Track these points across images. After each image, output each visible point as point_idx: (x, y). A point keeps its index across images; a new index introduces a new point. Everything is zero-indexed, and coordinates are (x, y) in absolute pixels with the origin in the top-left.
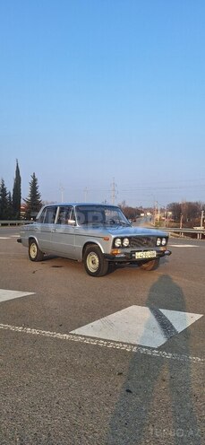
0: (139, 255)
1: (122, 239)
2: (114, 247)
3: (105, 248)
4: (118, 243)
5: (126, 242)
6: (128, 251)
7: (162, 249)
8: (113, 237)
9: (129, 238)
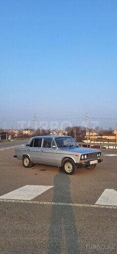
0: (92, 163)
1: (84, 155)
2: (81, 159)
3: (76, 160)
4: (83, 157)
5: (86, 157)
6: (86, 161)
7: (99, 158)
8: (81, 154)
9: (87, 155)
